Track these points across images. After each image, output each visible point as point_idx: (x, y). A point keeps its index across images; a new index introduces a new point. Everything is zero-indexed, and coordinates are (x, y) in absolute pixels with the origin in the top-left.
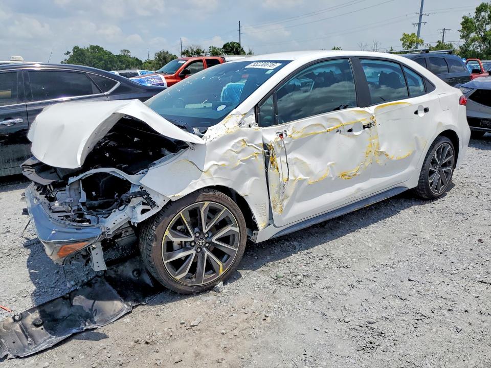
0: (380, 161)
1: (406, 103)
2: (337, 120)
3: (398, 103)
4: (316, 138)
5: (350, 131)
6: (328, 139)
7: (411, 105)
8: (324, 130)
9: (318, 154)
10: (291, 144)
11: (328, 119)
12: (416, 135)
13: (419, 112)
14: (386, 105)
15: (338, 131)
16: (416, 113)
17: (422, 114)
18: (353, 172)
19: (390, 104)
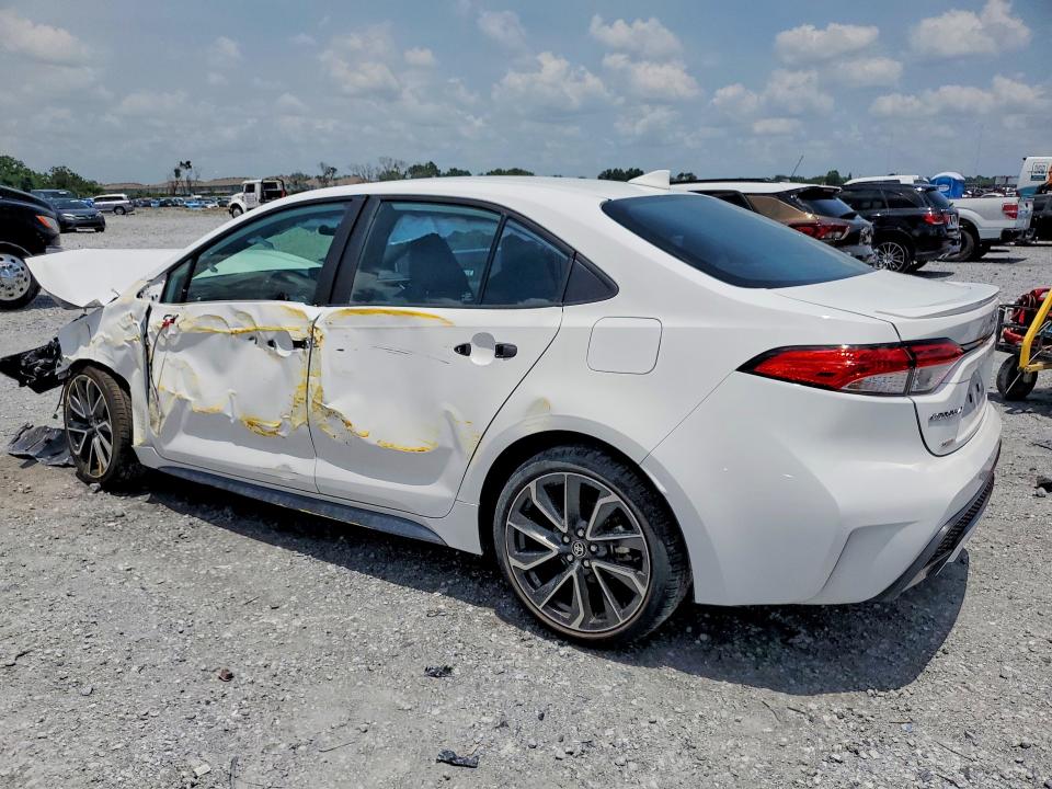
0: (332, 429)
1: (434, 317)
2: (249, 317)
3: (412, 314)
4: (214, 338)
5: (271, 343)
6: (234, 347)
7: (450, 325)
8: (227, 330)
9: (219, 367)
10: (179, 337)
11: (237, 313)
12: (447, 406)
13: (474, 348)
14: (375, 312)
15: (251, 339)
16: (464, 350)
17: (482, 358)
18: (271, 425)
19: (385, 312)
